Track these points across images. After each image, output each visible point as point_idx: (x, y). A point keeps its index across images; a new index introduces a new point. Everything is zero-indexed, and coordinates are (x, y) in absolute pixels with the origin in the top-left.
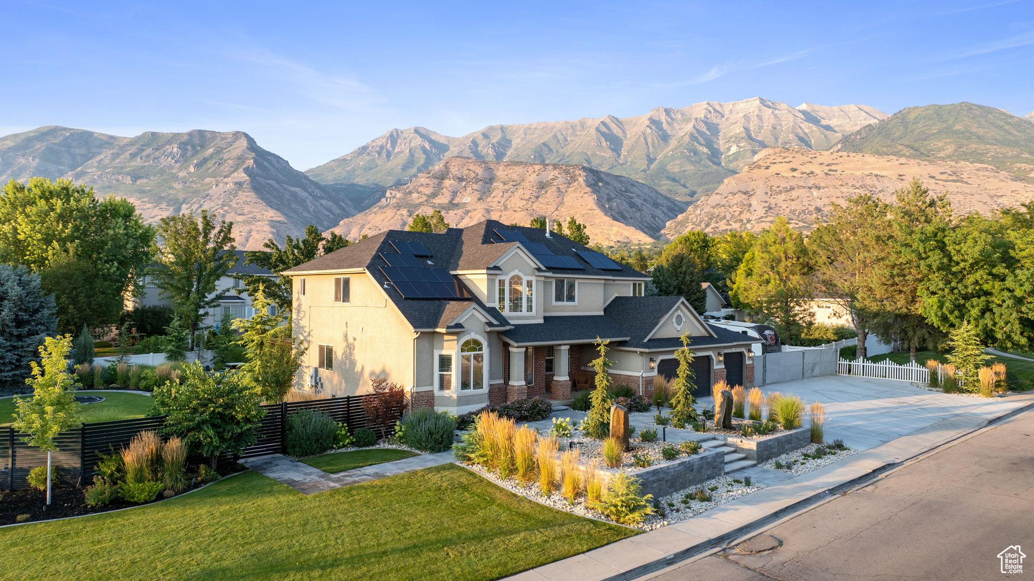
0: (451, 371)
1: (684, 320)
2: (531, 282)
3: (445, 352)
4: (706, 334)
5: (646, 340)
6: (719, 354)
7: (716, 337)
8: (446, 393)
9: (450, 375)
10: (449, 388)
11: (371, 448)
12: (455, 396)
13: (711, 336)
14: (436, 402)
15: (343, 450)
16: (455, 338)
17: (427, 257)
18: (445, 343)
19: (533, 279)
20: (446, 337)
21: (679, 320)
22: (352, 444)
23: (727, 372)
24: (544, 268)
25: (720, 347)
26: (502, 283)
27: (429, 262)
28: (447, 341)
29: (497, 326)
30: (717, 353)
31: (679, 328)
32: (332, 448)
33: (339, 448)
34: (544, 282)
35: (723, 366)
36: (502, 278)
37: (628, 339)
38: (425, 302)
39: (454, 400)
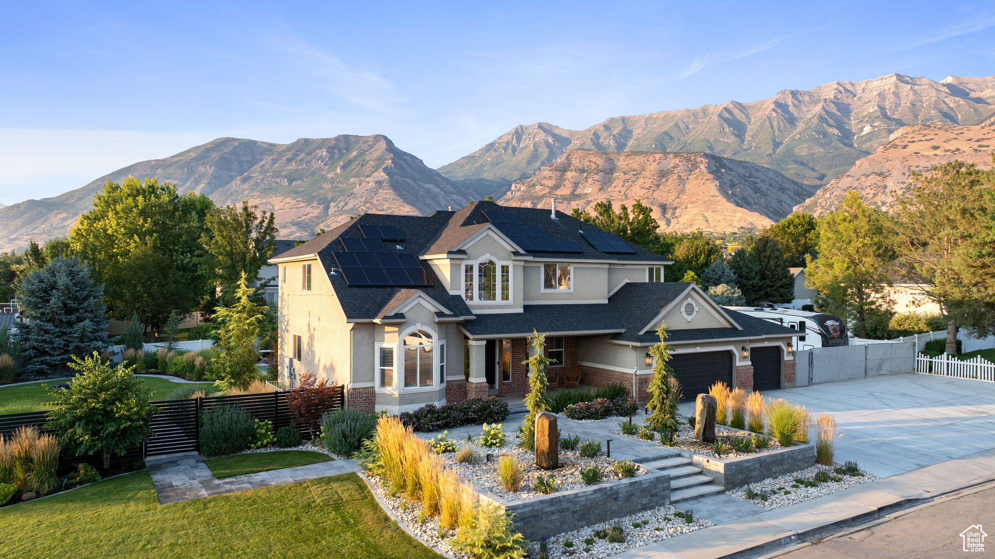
0: (392, 365)
1: (696, 309)
2: (507, 267)
3: (385, 345)
4: (728, 326)
5: (642, 333)
6: (744, 349)
7: (740, 328)
8: (388, 390)
9: (392, 370)
10: (390, 385)
11: (294, 449)
12: (396, 394)
13: (734, 328)
14: (377, 400)
15: (263, 450)
16: (397, 329)
17: (396, 242)
18: (386, 335)
19: (510, 264)
20: (387, 329)
21: (690, 309)
22: (274, 444)
23: (754, 369)
24: (522, 252)
25: (745, 341)
26: (469, 269)
27: (398, 247)
28: (388, 332)
29: (449, 316)
30: (740, 348)
31: (689, 318)
32: (250, 448)
33: (258, 448)
34: (524, 267)
35: (750, 363)
36: (469, 263)
37: (623, 331)
38: (374, 290)
39: (396, 398)
